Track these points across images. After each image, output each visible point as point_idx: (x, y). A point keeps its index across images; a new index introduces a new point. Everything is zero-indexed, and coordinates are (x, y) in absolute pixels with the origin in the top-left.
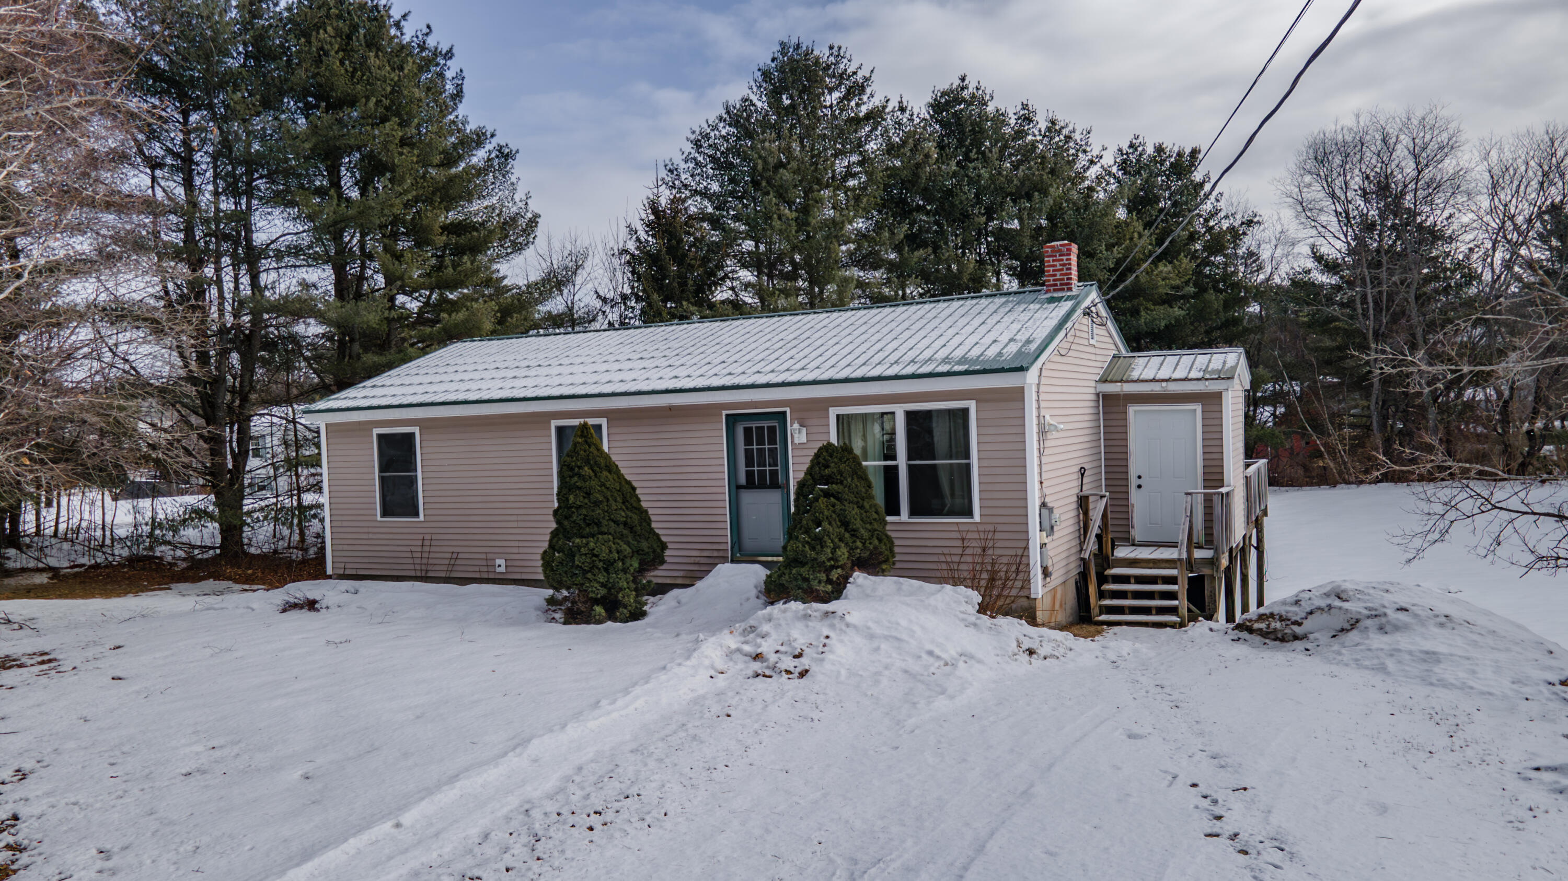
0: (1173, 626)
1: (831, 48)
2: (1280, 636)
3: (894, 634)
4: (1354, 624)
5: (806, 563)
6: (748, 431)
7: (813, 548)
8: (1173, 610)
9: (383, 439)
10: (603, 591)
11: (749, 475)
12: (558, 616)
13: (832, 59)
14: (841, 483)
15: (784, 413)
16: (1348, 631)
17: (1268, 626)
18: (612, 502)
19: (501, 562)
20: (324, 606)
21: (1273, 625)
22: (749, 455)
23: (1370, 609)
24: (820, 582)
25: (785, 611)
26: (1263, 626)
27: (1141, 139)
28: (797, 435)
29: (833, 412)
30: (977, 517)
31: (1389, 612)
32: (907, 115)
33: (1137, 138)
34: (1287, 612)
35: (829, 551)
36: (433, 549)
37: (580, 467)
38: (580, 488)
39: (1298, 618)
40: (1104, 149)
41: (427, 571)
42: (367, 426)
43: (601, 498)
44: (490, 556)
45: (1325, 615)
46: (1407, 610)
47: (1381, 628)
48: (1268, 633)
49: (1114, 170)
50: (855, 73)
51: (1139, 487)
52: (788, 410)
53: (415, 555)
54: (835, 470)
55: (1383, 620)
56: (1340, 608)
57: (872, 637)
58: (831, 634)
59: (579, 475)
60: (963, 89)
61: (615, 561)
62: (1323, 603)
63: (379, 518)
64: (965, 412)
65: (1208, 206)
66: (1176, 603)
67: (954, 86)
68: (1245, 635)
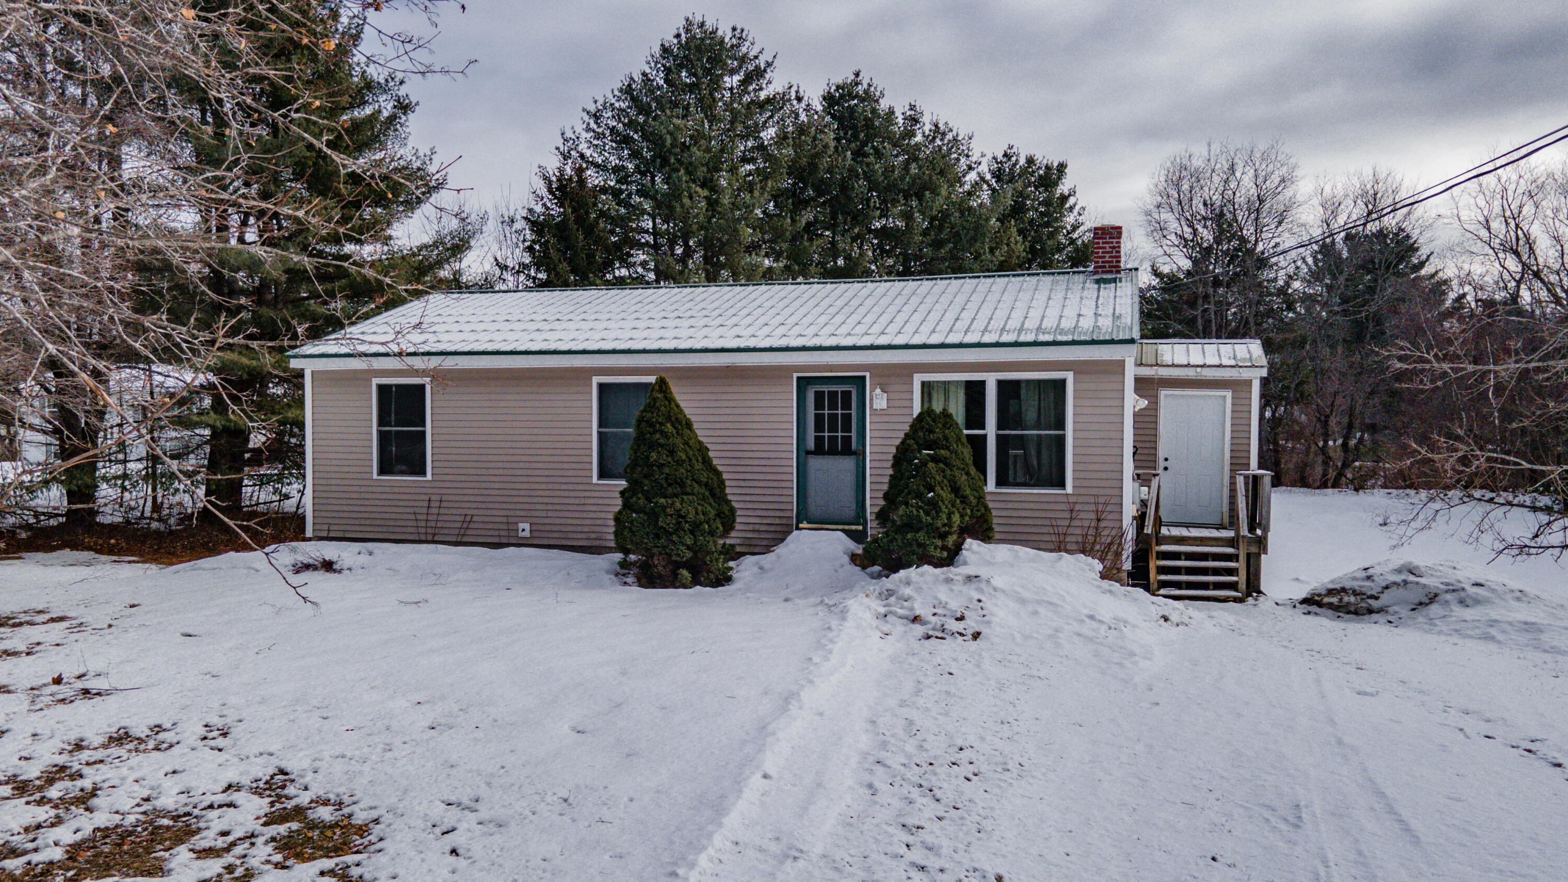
0: (1236, 600)
1: (734, 29)
2: (1352, 609)
3: (1045, 598)
4: (1433, 598)
5: (922, 528)
6: (819, 396)
7: (927, 513)
8: (1233, 586)
9: (383, 390)
10: (689, 554)
11: (819, 440)
12: (630, 580)
13: (734, 41)
14: (947, 448)
15: (864, 378)
16: (1427, 604)
17: (1341, 600)
18: (694, 461)
19: (527, 526)
20: (345, 567)
21: (1346, 599)
22: (819, 419)
23: (1447, 584)
24: (935, 548)
25: (922, 575)
26: (1334, 600)
27: (1015, 150)
28: (877, 400)
29: (918, 379)
30: (1069, 489)
31: (1467, 587)
32: (803, 105)
33: (1011, 147)
34: (1361, 587)
35: (944, 516)
36: (442, 511)
37: (661, 424)
38: (662, 446)
39: (1374, 593)
40: (983, 155)
41: (434, 535)
42: (363, 377)
43: (684, 457)
44: (511, 520)
45: (1401, 590)
46: (1482, 585)
47: (1462, 602)
48: (1339, 607)
49: (988, 177)
50: (756, 57)
51: (1166, 469)
52: (868, 375)
53: (419, 517)
54: (941, 436)
55: (1463, 594)
56: (1417, 583)
57: (1023, 601)
58: (983, 598)
59: (662, 432)
60: (857, 84)
61: (701, 523)
62: (1398, 578)
63: (375, 476)
64: (1063, 382)
65: (1070, 219)
66: (1235, 579)
67: (849, 81)
68: (1314, 608)
